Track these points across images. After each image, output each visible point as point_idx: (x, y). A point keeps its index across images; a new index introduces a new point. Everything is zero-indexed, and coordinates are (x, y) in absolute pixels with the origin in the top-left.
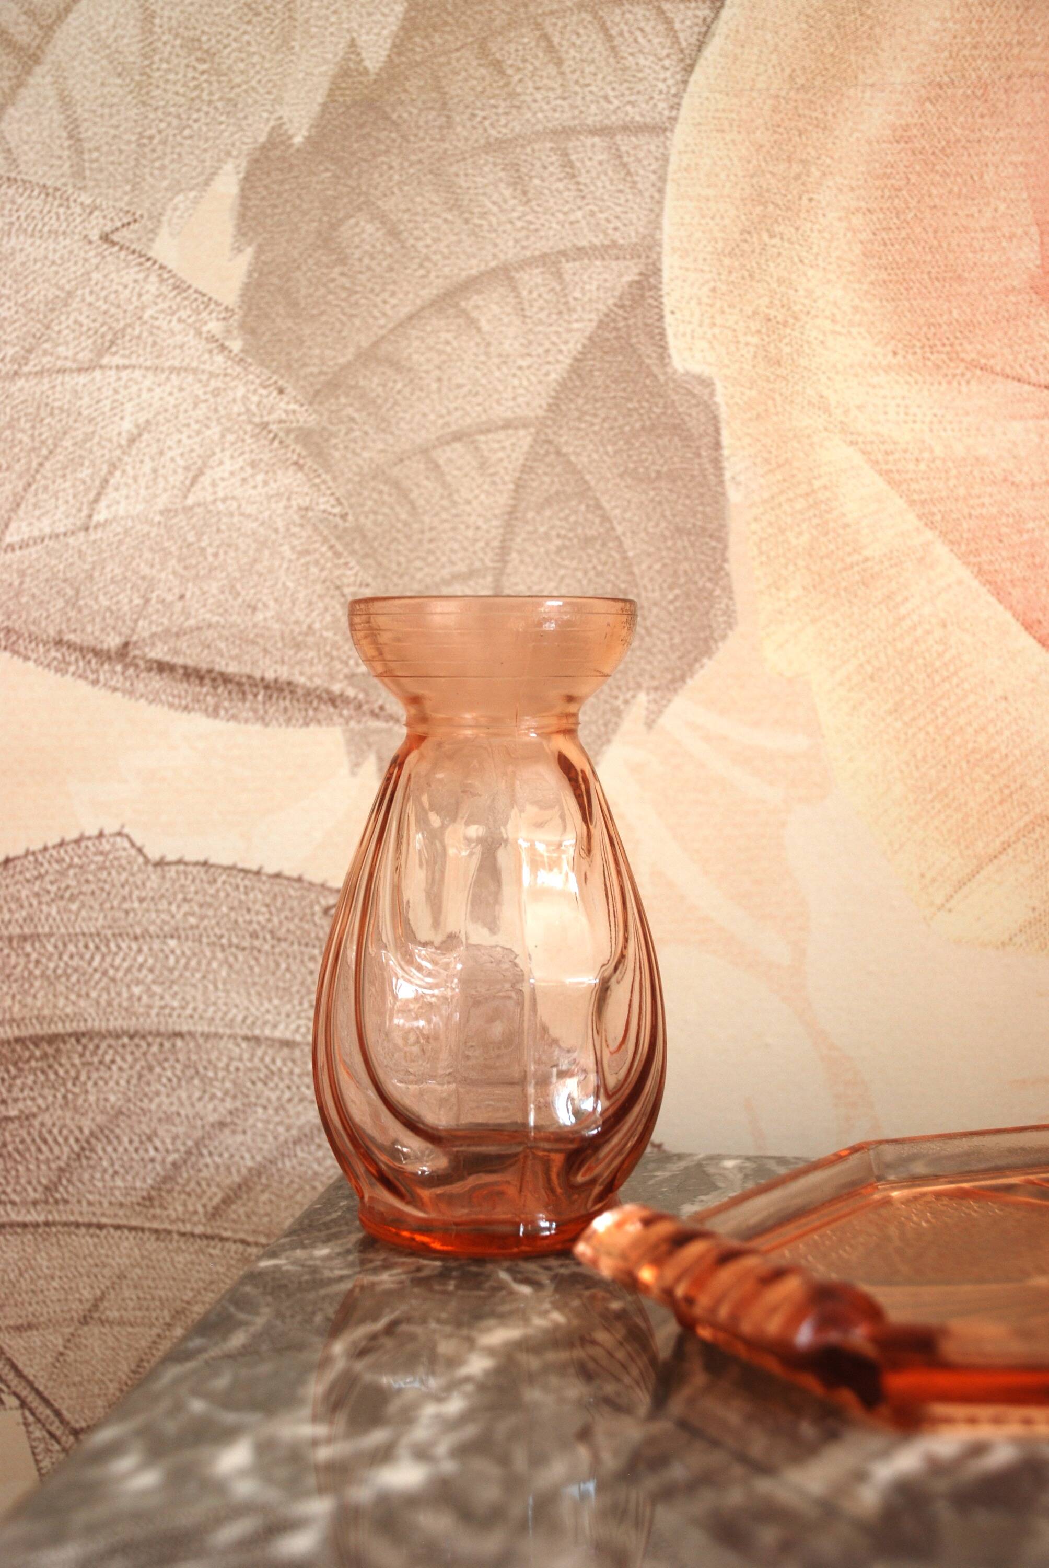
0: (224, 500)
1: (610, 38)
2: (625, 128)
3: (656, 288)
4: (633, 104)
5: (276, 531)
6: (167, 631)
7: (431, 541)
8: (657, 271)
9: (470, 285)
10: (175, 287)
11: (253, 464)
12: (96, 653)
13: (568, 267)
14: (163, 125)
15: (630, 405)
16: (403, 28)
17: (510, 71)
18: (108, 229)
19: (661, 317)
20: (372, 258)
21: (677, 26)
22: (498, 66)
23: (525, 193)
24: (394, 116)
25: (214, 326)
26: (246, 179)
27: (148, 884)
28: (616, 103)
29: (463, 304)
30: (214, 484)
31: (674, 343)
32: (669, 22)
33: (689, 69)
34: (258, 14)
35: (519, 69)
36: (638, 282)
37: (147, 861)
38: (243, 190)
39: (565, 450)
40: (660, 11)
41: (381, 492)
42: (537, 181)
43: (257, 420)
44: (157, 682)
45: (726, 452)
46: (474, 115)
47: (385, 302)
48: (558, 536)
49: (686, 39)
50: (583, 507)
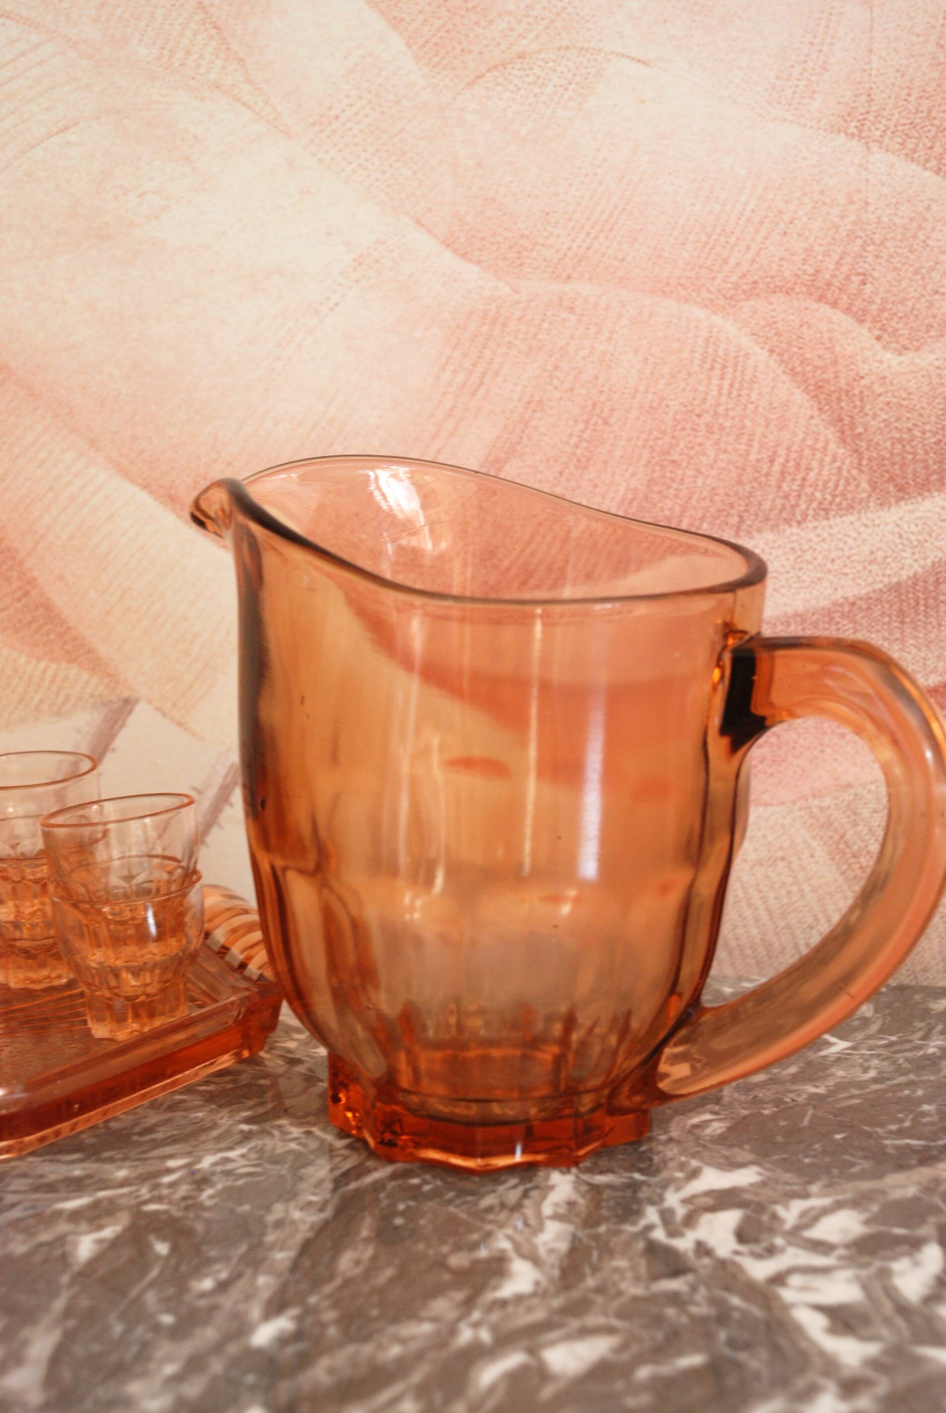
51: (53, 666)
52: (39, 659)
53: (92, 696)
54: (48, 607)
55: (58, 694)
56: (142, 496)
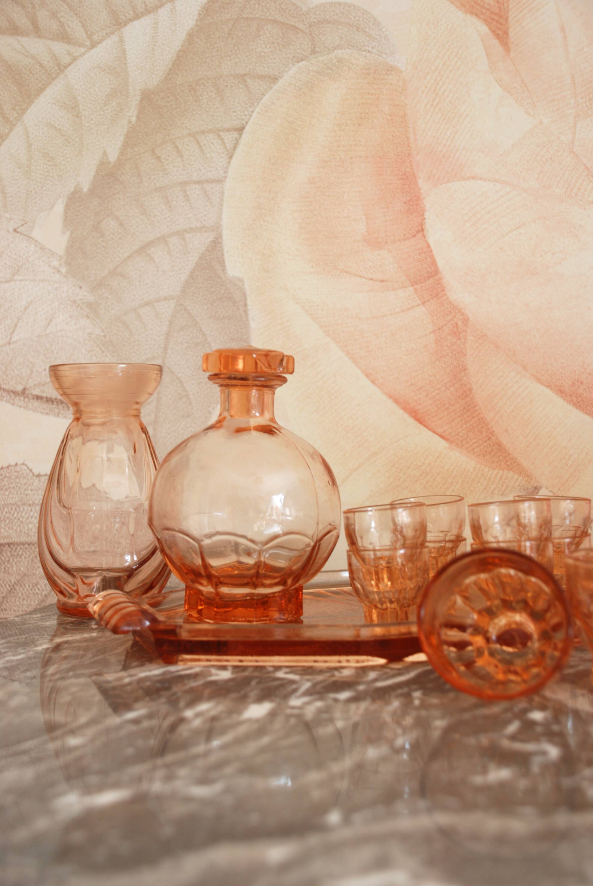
0: (60, 331)
1: (200, 147)
2: (207, 181)
3: (220, 243)
4: (210, 171)
5: (80, 343)
6: (40, 383)
7: (138, 345)
8: (221, 237)
9: (151, 244)
10: (41, 248)
11: (71, 317)
12: (14, 392)
13: (187, 236)
14: (35, 186)
15: (212, 290)
16: (123, 145)
17: (163, 160)
18: (16, 227)
19: (223, 255)
20: (114, 234)
21: (226, 141)
22: (159, 158)
23: (170, 207)
24: (121, 179)
25: (55, 263)
26: (66, 206)
27: (34, 484)
28: (204, 171)
29: (148, 251)
30: (56, 325)
31: (228, 265)
32: (222, 140)
33: (231, 157)
34: (70, 142)
35: (167, 160)
36: (214, 241)
37: (33, 475)
38: (65, 210)
39: (188, 308)
40: (219, 136)
41: (119, 327)
42: (174, 203)
43: (72, 299)
44: (36, 403)
45: (249, 308)
46: (150, 178)
47: (119, 251)
48: (186, 342)
49: (230, 146)
50: (195, 331)
51: (501, 472)
52: (494, 469)
53: (519, 486)
54: (499, 445)
55: (503, 485)
56: (547, 391)
